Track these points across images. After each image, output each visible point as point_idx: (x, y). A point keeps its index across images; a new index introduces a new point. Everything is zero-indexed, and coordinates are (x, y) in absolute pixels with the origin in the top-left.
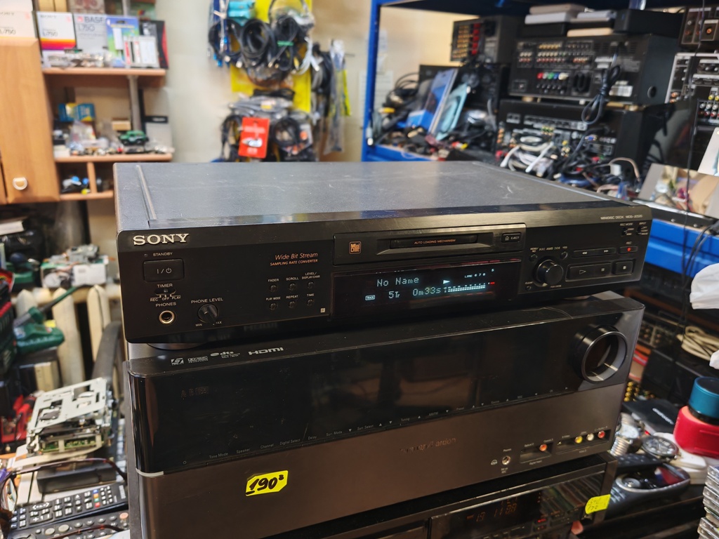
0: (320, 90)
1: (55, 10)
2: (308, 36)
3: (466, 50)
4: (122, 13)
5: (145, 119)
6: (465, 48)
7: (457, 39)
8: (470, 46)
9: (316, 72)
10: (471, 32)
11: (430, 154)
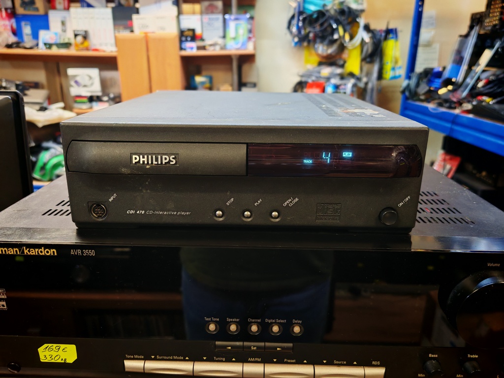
0: (368, 60)
1: (194, 13)
2: (360, 17)
3: (497, 18)
4: (231, 13)
5: (241, 85)
6: (497, 16)
7: (490, 8)
8: (502, 13)
9: (366, 43)
10: (503, 2)
11: (455, 108)
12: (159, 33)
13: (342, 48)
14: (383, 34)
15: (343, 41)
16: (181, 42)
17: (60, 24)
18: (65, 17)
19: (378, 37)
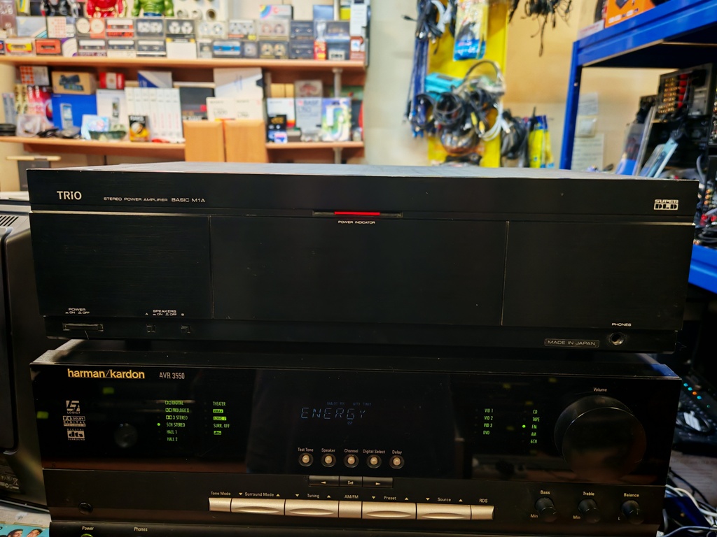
0: (510, 155)
1: (285, 96)
3: (672, 104)
4: (334, 96)
6: (671, 102)
7: (664, 92)
8: (677, 99)
9: (506, 134)
10: (678, 85)
12: (241, 120)
13: (476, 140)
14: (529, 123)
15: (477, 132)
16: (268, 130)
17: (110, 107)
18: (118, 99)
19: (522, 127)
